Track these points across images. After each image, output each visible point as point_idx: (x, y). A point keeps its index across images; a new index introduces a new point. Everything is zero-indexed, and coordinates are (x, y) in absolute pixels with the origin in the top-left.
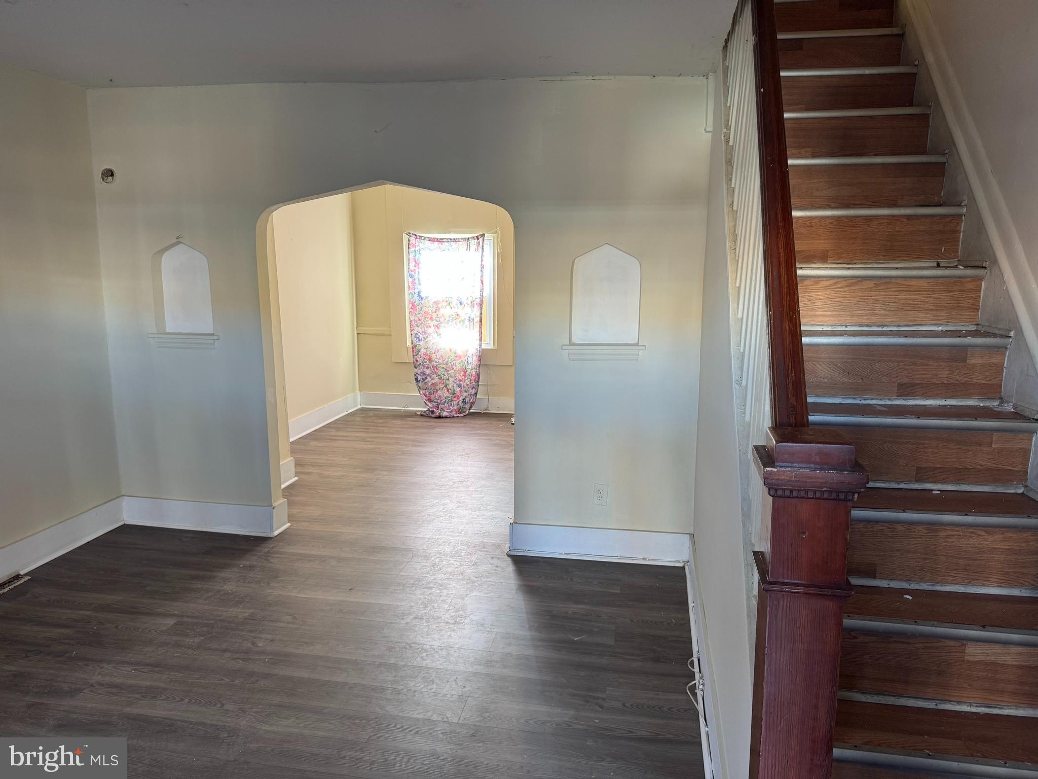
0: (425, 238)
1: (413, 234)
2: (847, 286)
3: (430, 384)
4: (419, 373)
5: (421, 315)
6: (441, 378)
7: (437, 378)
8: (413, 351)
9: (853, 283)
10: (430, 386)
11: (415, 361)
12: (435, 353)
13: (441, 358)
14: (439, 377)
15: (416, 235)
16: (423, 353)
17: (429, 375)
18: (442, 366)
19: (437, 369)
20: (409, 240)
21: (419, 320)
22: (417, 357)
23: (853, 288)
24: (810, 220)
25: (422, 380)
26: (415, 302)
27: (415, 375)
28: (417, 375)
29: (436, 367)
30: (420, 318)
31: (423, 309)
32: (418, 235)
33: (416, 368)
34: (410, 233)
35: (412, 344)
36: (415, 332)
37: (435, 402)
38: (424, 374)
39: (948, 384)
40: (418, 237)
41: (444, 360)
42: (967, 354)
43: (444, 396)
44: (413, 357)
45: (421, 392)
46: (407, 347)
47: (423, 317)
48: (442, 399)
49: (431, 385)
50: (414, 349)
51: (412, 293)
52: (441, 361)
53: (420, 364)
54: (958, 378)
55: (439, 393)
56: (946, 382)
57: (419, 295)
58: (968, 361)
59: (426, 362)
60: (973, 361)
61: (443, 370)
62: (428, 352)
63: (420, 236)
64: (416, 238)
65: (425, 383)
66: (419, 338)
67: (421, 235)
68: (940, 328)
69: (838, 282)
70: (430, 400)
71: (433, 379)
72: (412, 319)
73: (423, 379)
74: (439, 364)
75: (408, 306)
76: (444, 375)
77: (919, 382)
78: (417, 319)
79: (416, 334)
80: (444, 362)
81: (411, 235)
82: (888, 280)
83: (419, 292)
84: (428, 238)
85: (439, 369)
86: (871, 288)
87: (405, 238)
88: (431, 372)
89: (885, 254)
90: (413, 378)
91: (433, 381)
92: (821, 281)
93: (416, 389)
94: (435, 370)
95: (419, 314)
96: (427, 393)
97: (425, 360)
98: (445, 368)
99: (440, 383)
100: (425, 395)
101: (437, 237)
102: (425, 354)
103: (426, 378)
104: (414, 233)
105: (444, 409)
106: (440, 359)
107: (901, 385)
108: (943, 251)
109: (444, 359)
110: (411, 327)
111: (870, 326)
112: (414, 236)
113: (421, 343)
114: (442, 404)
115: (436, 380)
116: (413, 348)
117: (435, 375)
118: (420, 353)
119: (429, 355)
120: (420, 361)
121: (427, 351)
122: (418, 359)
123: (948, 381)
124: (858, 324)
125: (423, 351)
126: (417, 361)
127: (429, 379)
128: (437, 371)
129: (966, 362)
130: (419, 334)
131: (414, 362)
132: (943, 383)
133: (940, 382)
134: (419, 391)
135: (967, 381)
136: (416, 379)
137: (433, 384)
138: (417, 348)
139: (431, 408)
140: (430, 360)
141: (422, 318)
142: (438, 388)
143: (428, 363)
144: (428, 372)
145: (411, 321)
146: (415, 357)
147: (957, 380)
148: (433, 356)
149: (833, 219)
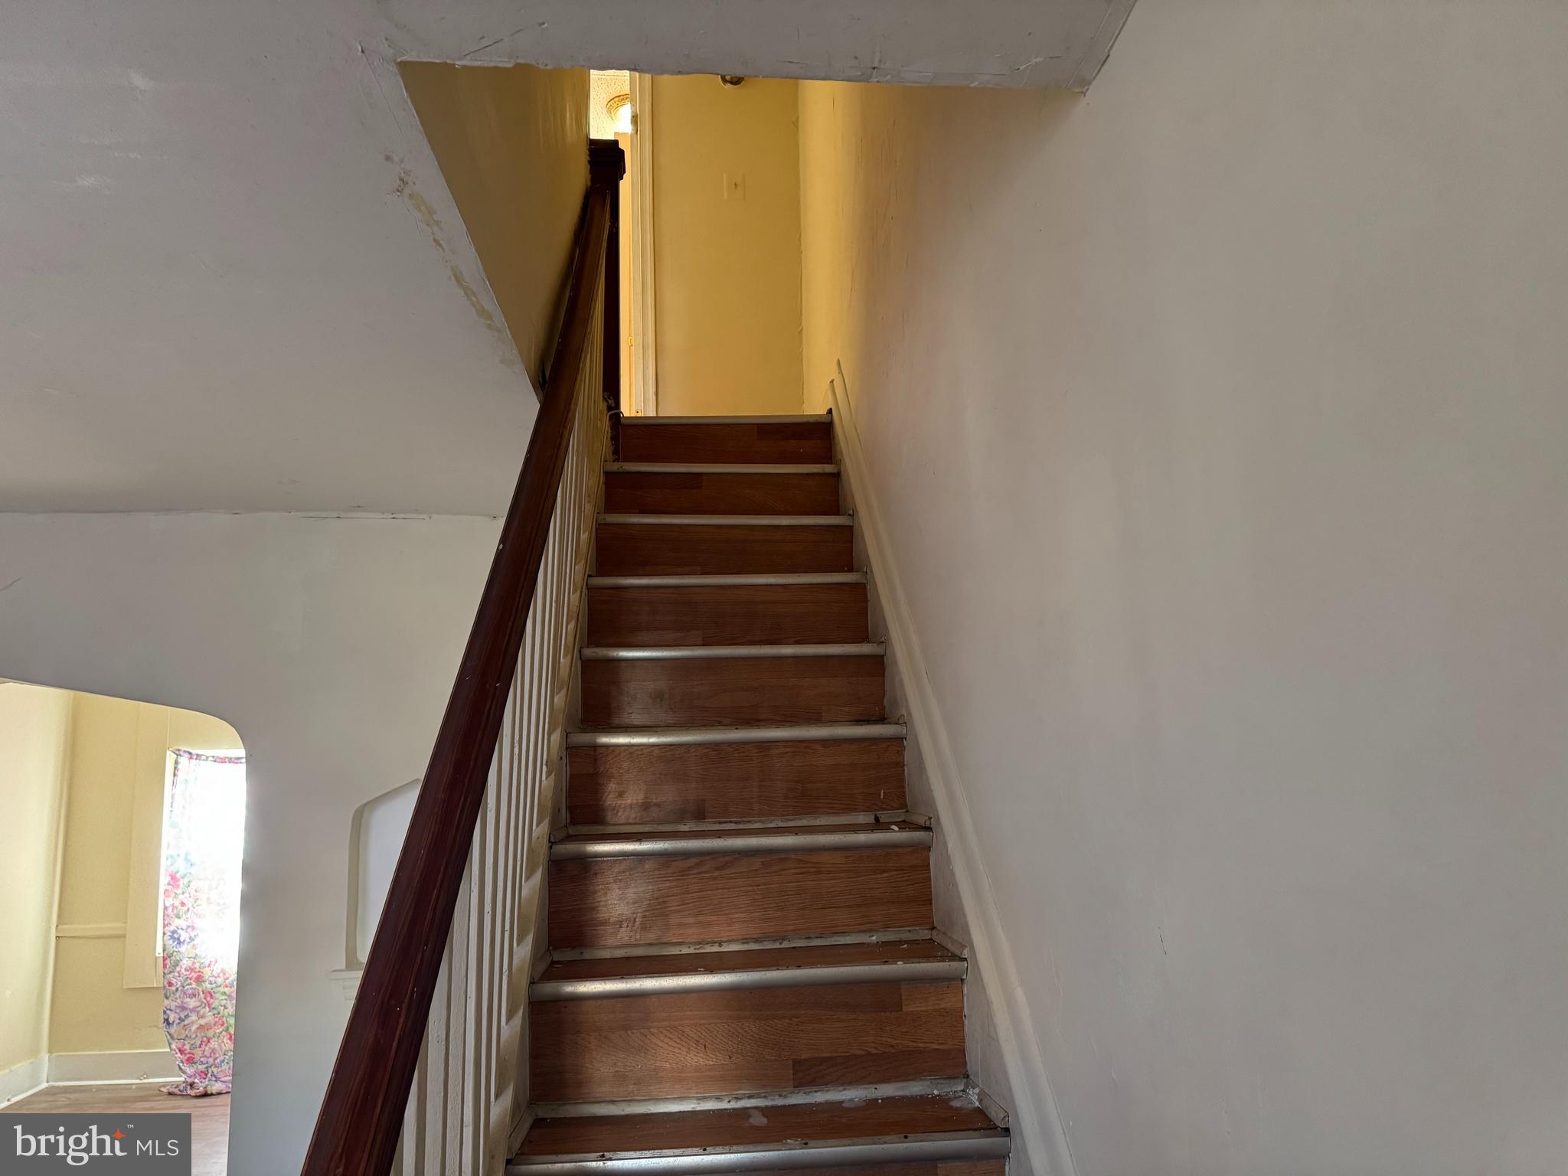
0: (207, 758)
1: (185, 752)
2: (717, 869)
3: (194, 1028)
4: (172, 1008)
5: (187, 895)
6: (219, 1013)
7: (210, 1013)
8: (165, 966)
9: (727, 862)
10: (195, 1032)
11: (166, 983)
12: (209, 966)
13: (221, 975)
14: (216, 1012)
15: (190, 753)
16: (184, 967)
17: (193, 1010)
18: (222, 989)
19: (212, 997)
20: (176, 762)
21: (183, 904)
22: (171, 976)
23: (727, 872)
24: (671, 750)
25: (177, 1021)
26: (177, 872)
27: (165, 1012)
28: (168, 1012)
29: (210, 993)
30: (185, 901)
31: (191, 885)
32: (194, 752)
33: (167, 998)
34: (179, 750)
35: (164, 950)
36: (172, 928)
37: (202, 1063)
38: (183, 1008)
39: (876, 1054)
40: (195, 757)
41: (227, 979)
42: (901, 995)
43: (221, 1049)
44: (164, 977)
45: (173, 1047)
46: (156, 957)
47: (191, 899)
48: (217, 1055)
49: (198, 1028)
50: (168, 961)
51: (172, 857)
52: (220, 981)
53: (177, 989)
54: (893, 1042)
55: (214, 1044)
56: (874, 1051)
57: (187, 860)
58: (905, 1009)
59: (191, 984)
60: (911, 1008)
61: (224, 997)
62: (197, 965)
63: (198, 755)
64: (191, 758)
65: (185, 1026)
66: (178, 939)
67: (199, 752)
68: (874, 938)
69: (702, 861)
70: (190, 1061)
71: (202, 1017)
72: (167, 904)
73: (180, 1019)
74: (217, 987)
75: (164, 880)
76: (226, 1008)
77: (828, 1055)
78: (177, 903)
79: (174, 932)
80: (227, 982)
81: (181, 753)
82: (783, 856)
83: (187, 854)
84: (213, 757)
85: (217, 995)
86: (756, 870)
87: (170, 758)
88: (198, 1004)
89: (796, 804)
90: (162, 1017)
91: (202, 1022)
92: (673, 861)
93: (164, 1038)
94: (209, 999)
95: (183, 893)
96: (187, 1047)
97: (189, 981)
98: (228, 993)
99: (215, 1025)
100: (181, 1051)
101: (230, 756)
102: (191, 970)
103: (187, 1016)
104: (187, 750)
105: (219, 1076)
106: (219, 976)
107: (797, 1065)
108: (882, 796)
109: (227, 976)
110: (164, 920)
111: (761, 942)
112: (187, 755)
113: (183, 949)
114: (216, 1067)
115: (209, 1018)
116: (164, 959)
117: (207, 1009)
118: (178, 969)
119: (197, 970)
120: (177, 982)
121: (194, 963)
122: (174, 981)
123: (876, 1048)
124: (740, 937)
125: (186, 963)
126: (170, 984)
127: (194, 1017)
128: (212, 1001)
129: (901, 1010)
130: (180, 931)
131: (164, 987)
132: (869, 1054)
133: (863, 1053)
134: (170, 1044)
135: (908, 1047)
136: (167, 1021)
137: (201, 1027)
138: (173, 958)
139: (190, 1077)
140: (199, 979)
141: (189, 903)
142: (210, 1033)
143: (194, 985)
144: (192, 1003)
145: (165, 908)
146: (168, 976)
147: (892, 1046)
148: (207, 973)
149: (707, 748)
